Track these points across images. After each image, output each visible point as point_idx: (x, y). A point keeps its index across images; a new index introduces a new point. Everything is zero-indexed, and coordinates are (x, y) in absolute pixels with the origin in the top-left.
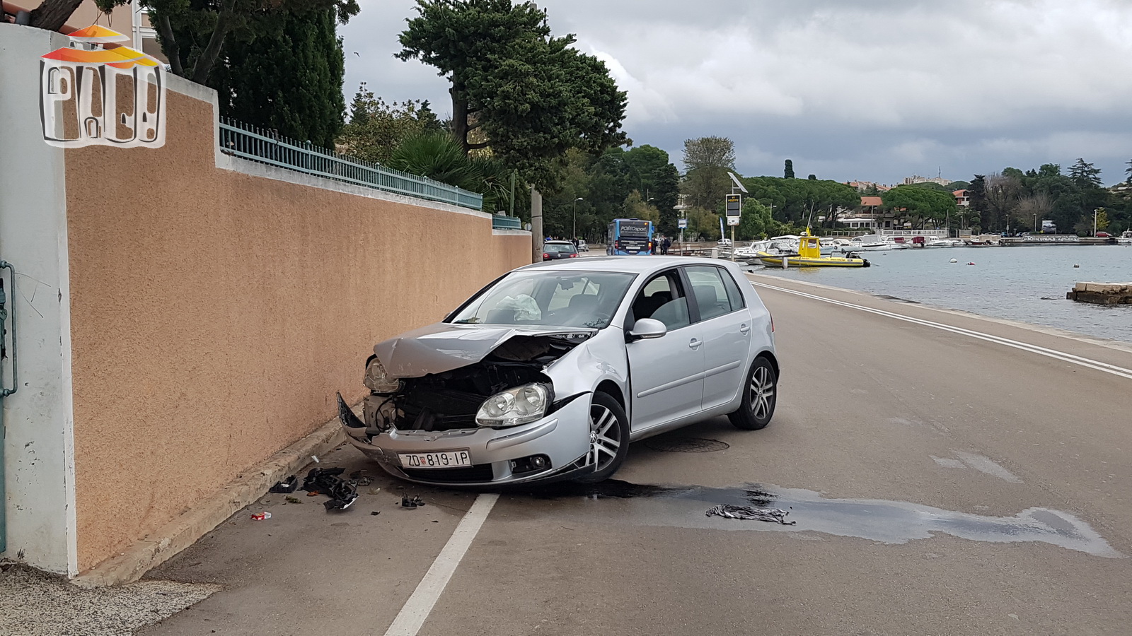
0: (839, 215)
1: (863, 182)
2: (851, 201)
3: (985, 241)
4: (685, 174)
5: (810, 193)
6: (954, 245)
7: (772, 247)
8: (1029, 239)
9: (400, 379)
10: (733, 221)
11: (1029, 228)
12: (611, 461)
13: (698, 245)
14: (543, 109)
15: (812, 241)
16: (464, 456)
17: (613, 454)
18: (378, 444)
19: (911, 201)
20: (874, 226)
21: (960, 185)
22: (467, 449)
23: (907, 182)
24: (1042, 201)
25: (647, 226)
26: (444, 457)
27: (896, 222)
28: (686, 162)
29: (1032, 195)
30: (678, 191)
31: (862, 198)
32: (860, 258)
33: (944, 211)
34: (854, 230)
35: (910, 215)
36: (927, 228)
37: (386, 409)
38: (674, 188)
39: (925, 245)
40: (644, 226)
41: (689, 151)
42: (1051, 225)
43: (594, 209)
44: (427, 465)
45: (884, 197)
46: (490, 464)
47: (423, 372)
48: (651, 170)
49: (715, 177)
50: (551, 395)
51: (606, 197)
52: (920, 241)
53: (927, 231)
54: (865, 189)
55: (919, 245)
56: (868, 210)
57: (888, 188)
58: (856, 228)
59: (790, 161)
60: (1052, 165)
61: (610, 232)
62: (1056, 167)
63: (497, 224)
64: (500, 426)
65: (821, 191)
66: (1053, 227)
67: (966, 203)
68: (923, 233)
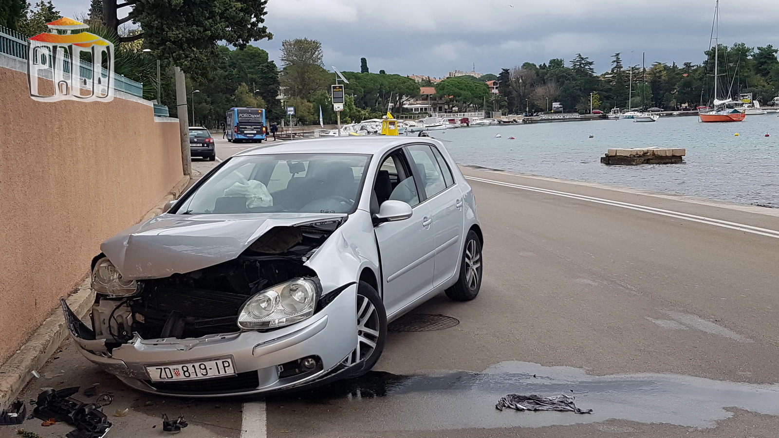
0: (405, 102)
1: (419, 76)
2: (413, 90)
3: (512, 120)
4: (282, 69)
5: (382, 85)
6: (490, 124)
7: (362, 129)
8: (544, 118)
9: (137, 281)
10: (338, 107)
11: (544, 109)
12: (371, 352)
13: (297, 128)
15: (392, 123)
16: (226, 364)
17: (373, 345)
18: (120, 356)
19: (457, 90)
20: (431, 111)
21: (490, 77)
22: (231, 357)
23: (450, 75)
24: (551, 88)
25: (261, 114)
26: (203, 367)
27: (446, 107)
28: (283, 60)
29: (545, 83)
30: (279, 84)
31: (421, 88)
32: (428, 136)
33: (481, 98)
34: (416, 114)
35: (456, 101)
36: (470, 111)
37: (120, 313)
38: (275, 81)
39: (470, 124)
40: (258, 114)
41: (286, 50)
42: (559, 106)
43: (209, 100)
44: (182, 377)
45: (437, 87)
46: (256, 371)
47: (168, 272)
48: (254, 66)
49: (308, 72)
50: (319, 290)
51: (219, 90)
52: (465, 121)
53: (469, 113)
54: (420, 81)
55: (465, 124)
56: (426, 98)
57: (438, 81)
58: (417, 112)
59: (365, 59)
60: (558, 60)
61: (228, 119)
62: (561, 61)
63: (157, 112)
64: (265, 328)
65: (390, 83)
66: (560, 107)
67: (495, 91)
68: (467, 115)
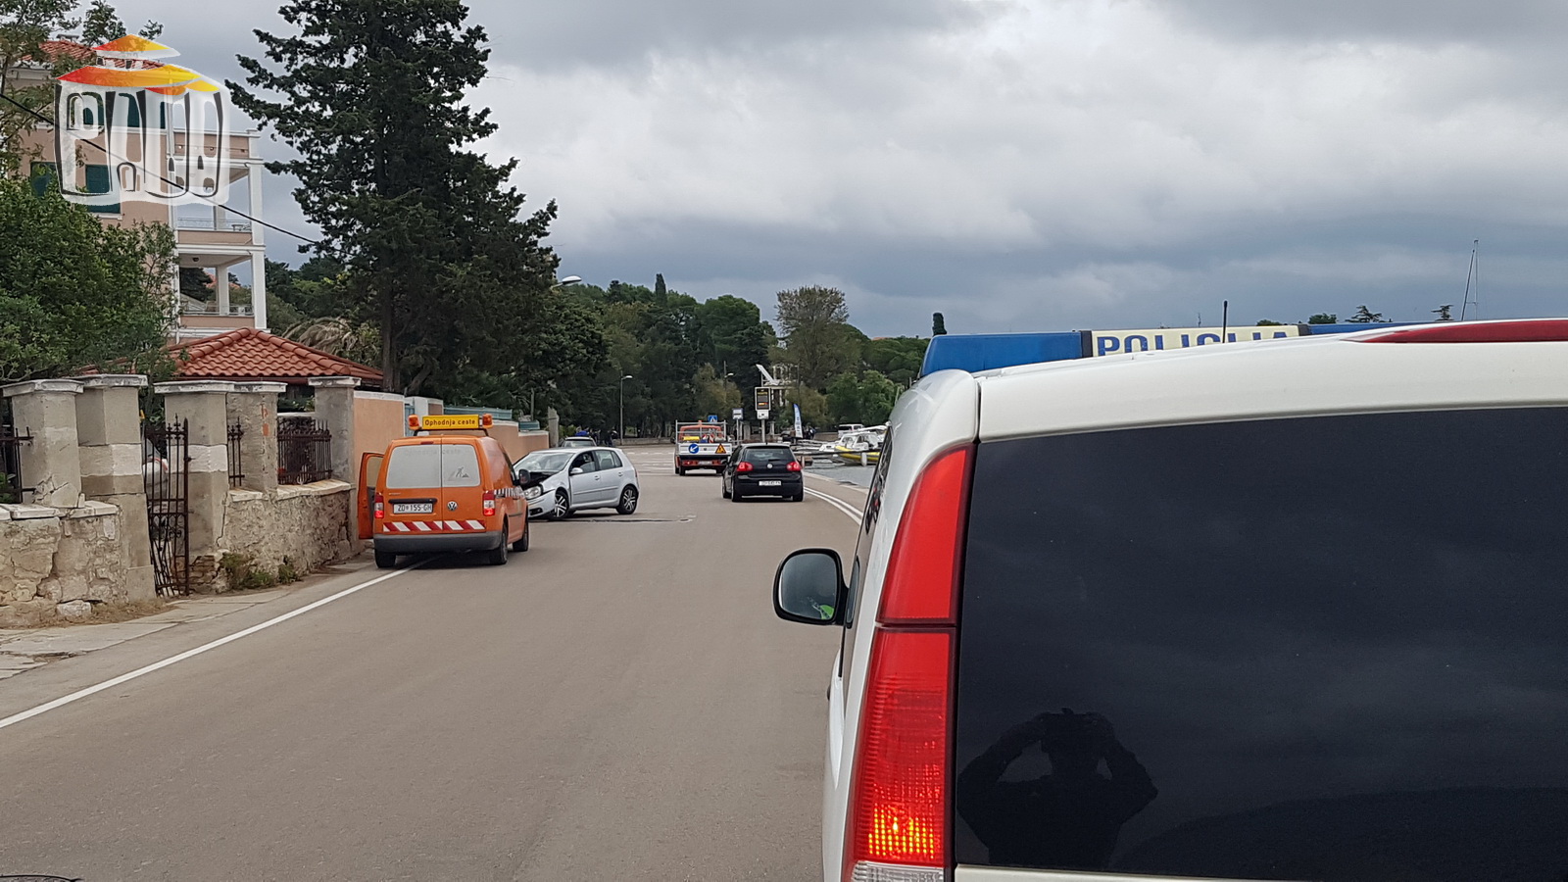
4: (784, 336)
14: (551, 353)
17: (563, 510)
41: (784, 304)
43: (648, 390)
50: (542, 490)
51: (666, 374)
59: (940, 315)
60: (1328, 314)
